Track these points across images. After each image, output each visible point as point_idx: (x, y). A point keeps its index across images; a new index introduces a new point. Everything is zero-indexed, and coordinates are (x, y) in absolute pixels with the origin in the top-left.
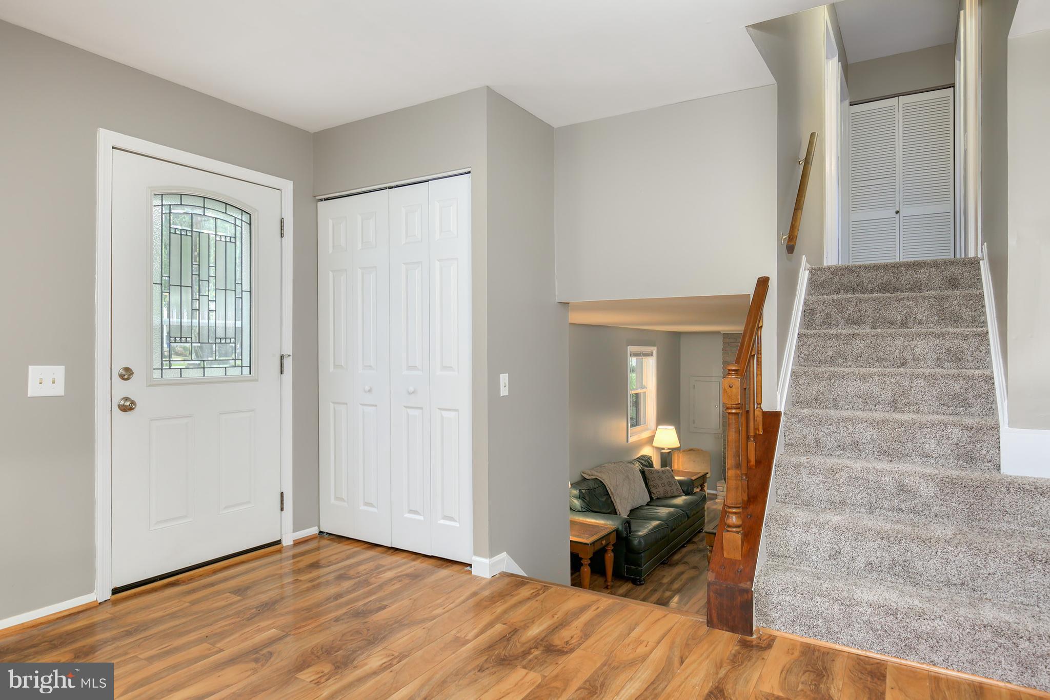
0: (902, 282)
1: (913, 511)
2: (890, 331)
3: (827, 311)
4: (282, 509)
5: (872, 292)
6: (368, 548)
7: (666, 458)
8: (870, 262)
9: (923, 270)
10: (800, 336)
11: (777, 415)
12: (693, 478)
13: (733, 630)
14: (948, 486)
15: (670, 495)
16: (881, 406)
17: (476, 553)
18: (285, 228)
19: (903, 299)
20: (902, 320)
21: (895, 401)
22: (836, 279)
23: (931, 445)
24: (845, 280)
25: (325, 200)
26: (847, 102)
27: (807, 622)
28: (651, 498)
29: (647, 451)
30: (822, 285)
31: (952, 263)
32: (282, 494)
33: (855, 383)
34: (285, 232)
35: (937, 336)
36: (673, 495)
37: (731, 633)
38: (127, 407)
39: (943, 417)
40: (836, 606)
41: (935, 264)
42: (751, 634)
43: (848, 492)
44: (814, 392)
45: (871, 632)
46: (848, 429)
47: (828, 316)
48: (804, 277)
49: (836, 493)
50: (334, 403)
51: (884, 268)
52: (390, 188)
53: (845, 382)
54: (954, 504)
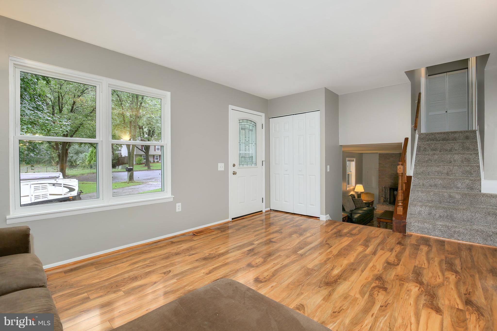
0: (450, 138)
1: (453, 202)
2: (446, 153)
3: (425, 147)
4: (263, 202)
5: (439, 141)
6: (286, 214)
7: (359, 195)
8: (439, 132)
9: (457, 134)
10: (416, 154)
11: (411, 177)
12: (370, 202)
13: (400, 232)
14: (464, 195)
15: (362, 207)
16: (443, 175)
17: (321, 214)
18: (263, 126)
19: (450, 143)
20: (450, 149)
21: (448, 173)
22: (428, 137)
23: (459, 185)
24: (430, 137)
25: (272, 118)
26: (427, 75)
27: (422, 230)
28: (356, 208)
29: (352, 193)
30: (422, 139)
31: (467, 132)
32: (263, 198)
33: (435, 168)
34: (263, 127)
35: (461, 154)
36: (363, 207)
37: (399, 233)
38: (234, 173)
39: (463, 177)
40: (431, 226)
41: (461, 132)
42: (406, 233)
43: (433, 198)
44: (422, 171)
45: (441, 232)
46: (433, 181)
47: (425, 148)
48: (417, 136)
49: (430, 198)
50: (275, 174)
51: (444, 133)
52: (293, 115)
53: (432, 168)
54: (466, 201)
